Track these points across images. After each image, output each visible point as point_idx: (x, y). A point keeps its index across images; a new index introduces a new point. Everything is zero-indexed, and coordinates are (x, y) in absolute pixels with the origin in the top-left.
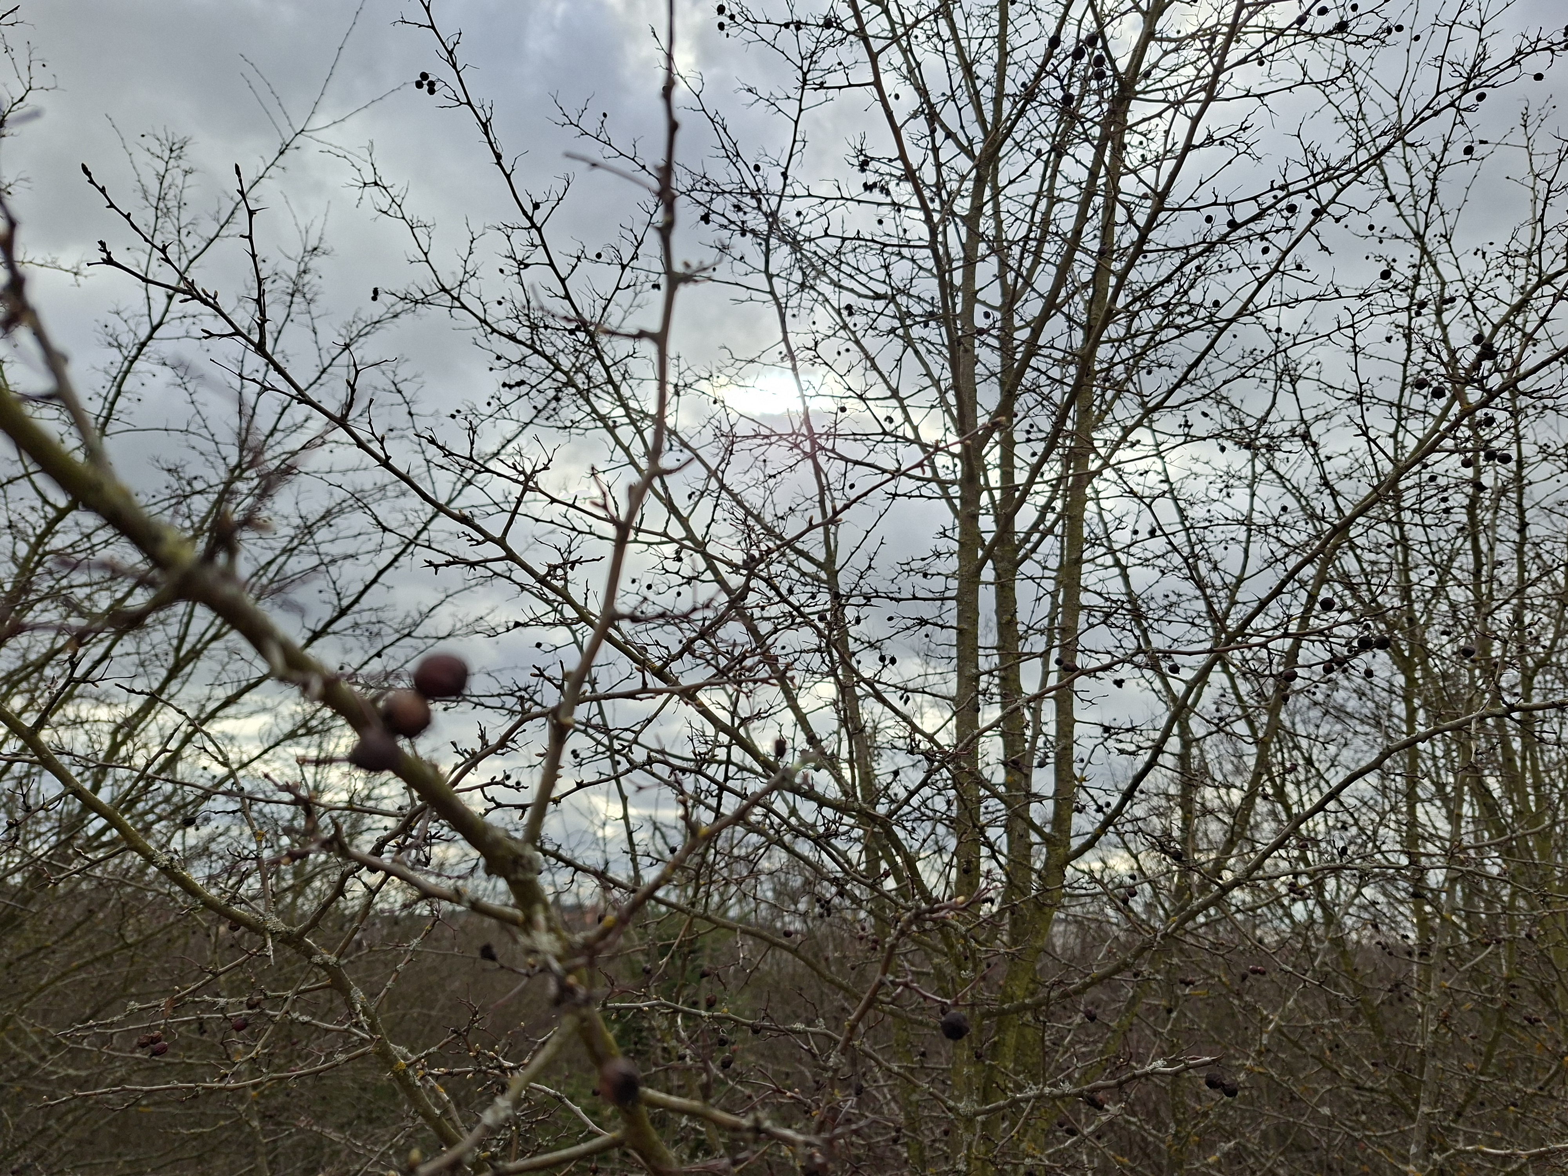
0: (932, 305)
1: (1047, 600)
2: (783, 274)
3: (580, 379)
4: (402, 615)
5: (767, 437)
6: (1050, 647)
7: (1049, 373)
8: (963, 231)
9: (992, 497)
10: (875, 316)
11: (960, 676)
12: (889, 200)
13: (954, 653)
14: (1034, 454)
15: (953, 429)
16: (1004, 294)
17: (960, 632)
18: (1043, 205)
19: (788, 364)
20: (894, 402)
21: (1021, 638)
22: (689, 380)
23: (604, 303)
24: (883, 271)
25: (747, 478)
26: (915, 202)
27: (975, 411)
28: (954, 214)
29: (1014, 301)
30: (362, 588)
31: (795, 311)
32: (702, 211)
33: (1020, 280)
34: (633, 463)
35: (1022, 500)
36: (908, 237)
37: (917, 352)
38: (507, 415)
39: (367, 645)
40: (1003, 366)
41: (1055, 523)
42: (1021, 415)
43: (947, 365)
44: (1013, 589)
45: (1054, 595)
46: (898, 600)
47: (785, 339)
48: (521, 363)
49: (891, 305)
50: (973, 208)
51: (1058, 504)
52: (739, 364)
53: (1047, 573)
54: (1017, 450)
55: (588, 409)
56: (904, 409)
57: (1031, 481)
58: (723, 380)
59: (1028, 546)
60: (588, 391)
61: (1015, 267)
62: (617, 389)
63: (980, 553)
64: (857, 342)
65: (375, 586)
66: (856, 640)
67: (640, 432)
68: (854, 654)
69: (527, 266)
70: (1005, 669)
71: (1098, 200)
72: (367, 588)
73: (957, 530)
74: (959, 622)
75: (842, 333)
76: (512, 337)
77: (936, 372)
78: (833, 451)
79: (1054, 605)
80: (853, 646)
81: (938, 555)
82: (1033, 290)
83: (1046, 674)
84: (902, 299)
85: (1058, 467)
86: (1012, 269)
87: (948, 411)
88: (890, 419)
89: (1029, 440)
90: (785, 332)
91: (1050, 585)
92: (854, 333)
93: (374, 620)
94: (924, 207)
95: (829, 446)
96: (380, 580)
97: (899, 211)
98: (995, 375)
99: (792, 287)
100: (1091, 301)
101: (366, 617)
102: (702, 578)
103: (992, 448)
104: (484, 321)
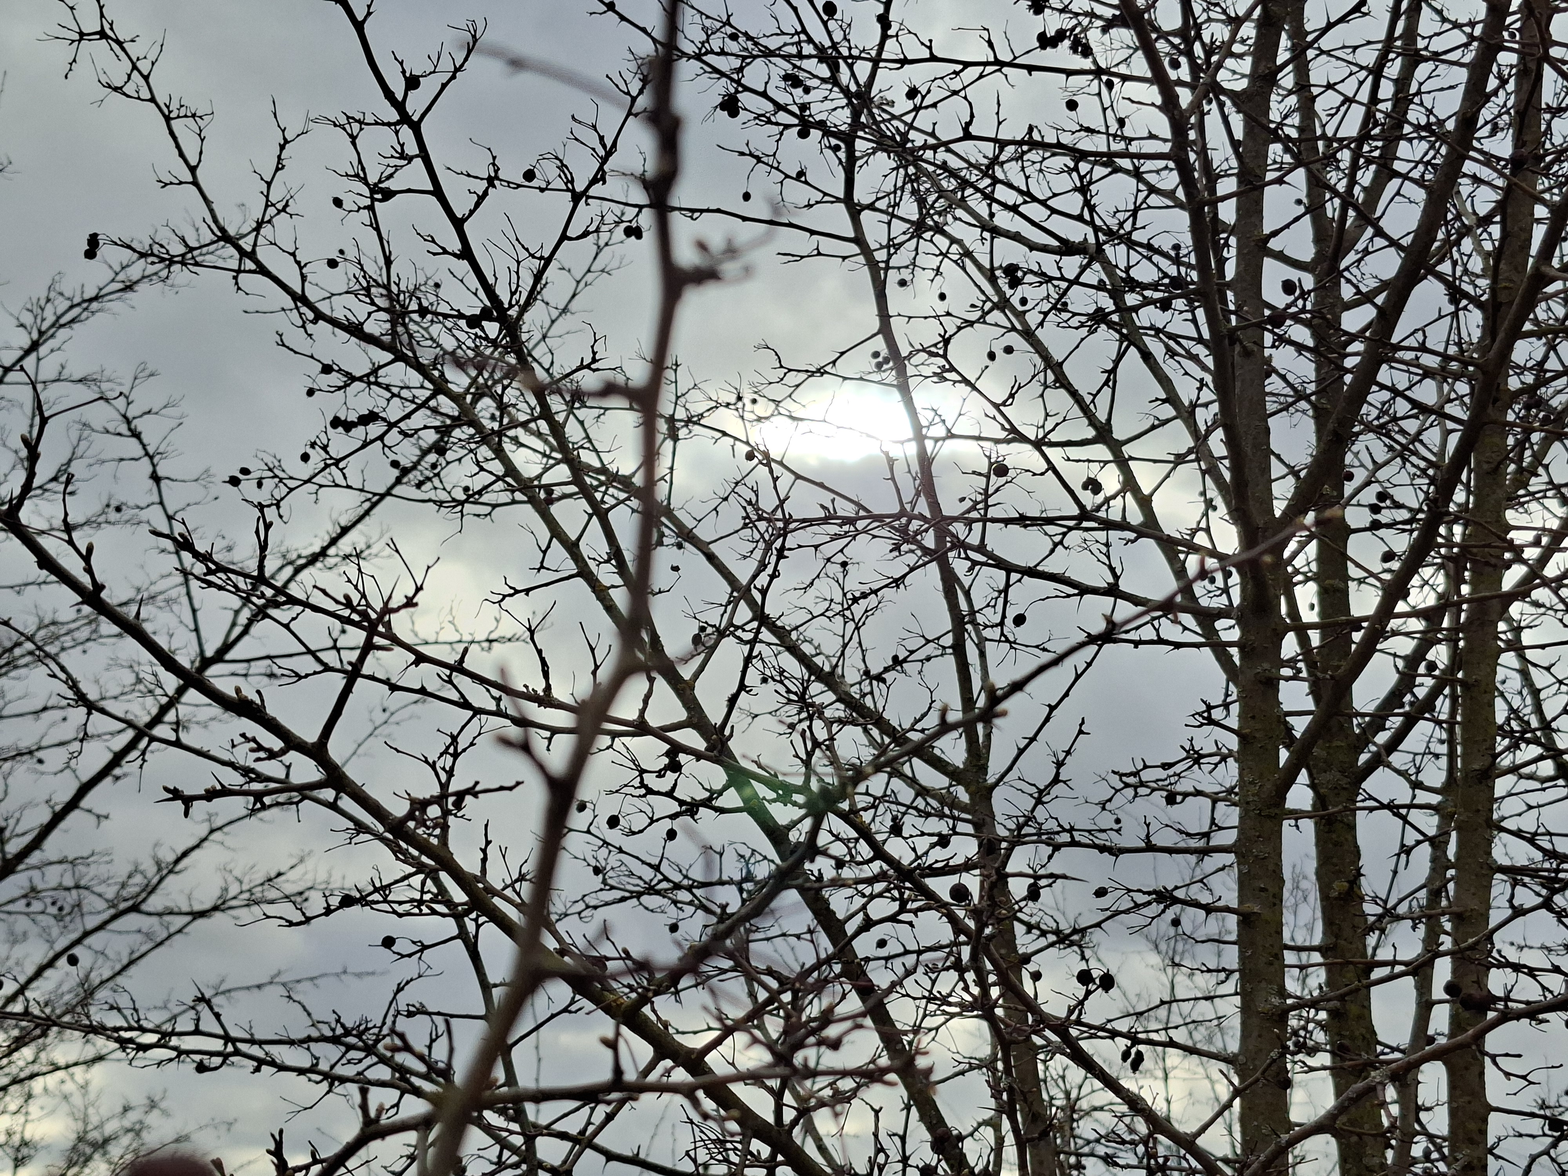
0: (1177, 261)
1: (1424, 853)
2: (882, 204)
3: (485, 408)
4: (121, 870)
5: (851, 521)
6: (1432, 953)
7: (1414, 394)
8: (1237, 122)
9: (1304, 641)
10: (1065, 285)
11: (1245, 1009)
12: (1087, 64)
13: (1231, 957)
14: (1388, 556)
15: (1222, 509)
16: (1319, 238)
17: (1246, 920)
18: (1393, 69)
19: (891, 376)
20: (1101, 451)
21: (1371, 929)
22: (697, 408)
23: (536, 264)
24: (1078, 198)
25: (808, 599)
26: (1140, 66)
27: (1266, 469)
28: (1216, 89)
29: (1341, 251)
30: (45, 817)
31: (906, 274)
32: (723, 86)
33: (1351, 213)
34: (584, 573)
35: (1368, 650)
36: (1128, 132)
37: (1147, 356)
38: (340, 480)
39: (55, 931)
40: (1318, 381)
41: (1435, 693)
42: (1360, 475)
43: (1208, 379)
44: (1352, 827)
45: (1437, 843)
46: (1116, 852)
47: (885, 329)
48: (371, 378)
49: (1097, 266)
50: (1253, 77)
51: (1440, 654)
52: (793, 379)
53: (1423, 797)
54: (1356, 546)
55: (497, 467)
56: (1122, 463)
57: (1386, 611)
58: (763, 408)
59: (1382, 738)
60: (500, 433)
61: (1341, 187)
62: (557, 430)
63: (1284, 755)
64: (1028, 334)
65: (74, 816)
66: (1030, 927)
67: (600, 513)
68: (1026, 959)
69: (388, 195)
70: (1342, 998)
71: (1507, 59)
72: (58, 818)
73: (1235, 709)
74: (1241, 899)
75: (996, 316)
76: (355, 330)
77: (1186, 391)
78: (981, 548)
79: (1439, 863)
80: (1024, 942)
81: (1196, 757)
82: (1380, 233)
83: (1425, 1006)
84: (1117, 254)
85: (1440, 581)
86: (1336, 193)
87: (1212, 471)
88: (1093, 485)
89: (1376, 526)
90: (884, 316)
91: (1429, 823)
92: (1021, 315)
93: (69, 882)
94: (1159, 78)
95: (974, 539)
96: (85, 803)
97: (1110, 85)
98: (1307, 398)
99: (898, 227)
100: (1498, 254)
101: (54, 876)
102: (719, 803)
103: (1302, 546)
104: (300, 299)
